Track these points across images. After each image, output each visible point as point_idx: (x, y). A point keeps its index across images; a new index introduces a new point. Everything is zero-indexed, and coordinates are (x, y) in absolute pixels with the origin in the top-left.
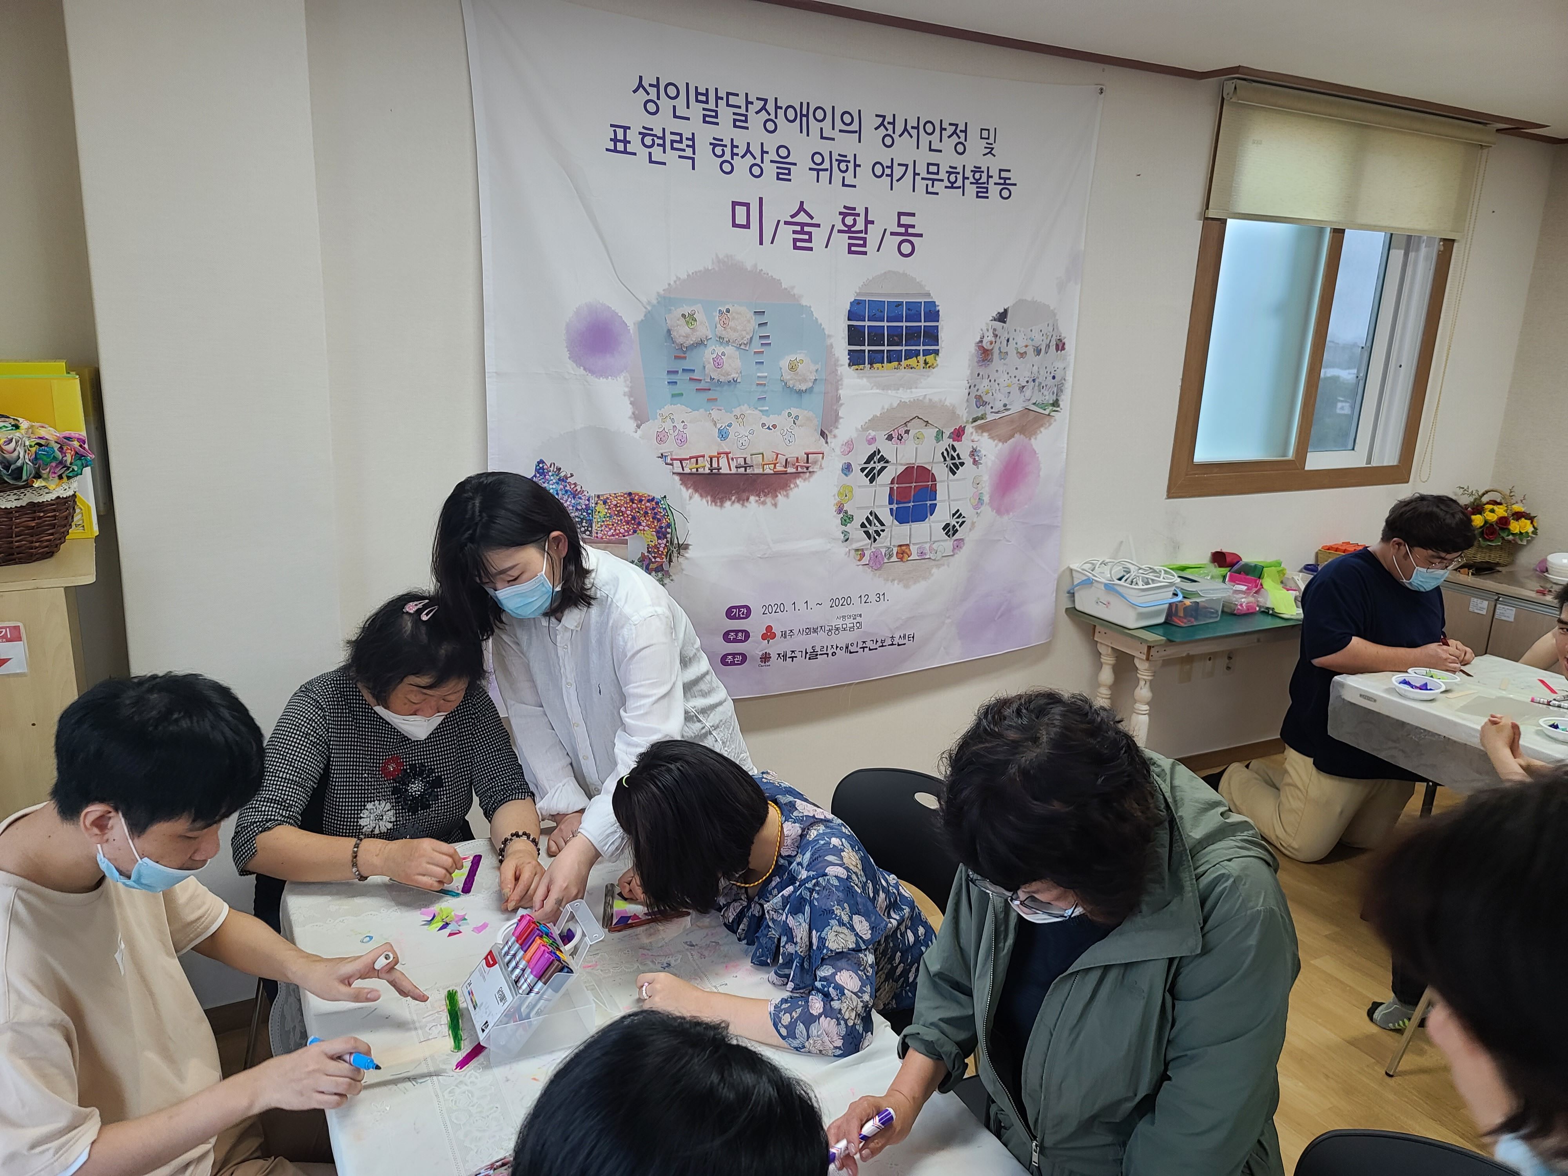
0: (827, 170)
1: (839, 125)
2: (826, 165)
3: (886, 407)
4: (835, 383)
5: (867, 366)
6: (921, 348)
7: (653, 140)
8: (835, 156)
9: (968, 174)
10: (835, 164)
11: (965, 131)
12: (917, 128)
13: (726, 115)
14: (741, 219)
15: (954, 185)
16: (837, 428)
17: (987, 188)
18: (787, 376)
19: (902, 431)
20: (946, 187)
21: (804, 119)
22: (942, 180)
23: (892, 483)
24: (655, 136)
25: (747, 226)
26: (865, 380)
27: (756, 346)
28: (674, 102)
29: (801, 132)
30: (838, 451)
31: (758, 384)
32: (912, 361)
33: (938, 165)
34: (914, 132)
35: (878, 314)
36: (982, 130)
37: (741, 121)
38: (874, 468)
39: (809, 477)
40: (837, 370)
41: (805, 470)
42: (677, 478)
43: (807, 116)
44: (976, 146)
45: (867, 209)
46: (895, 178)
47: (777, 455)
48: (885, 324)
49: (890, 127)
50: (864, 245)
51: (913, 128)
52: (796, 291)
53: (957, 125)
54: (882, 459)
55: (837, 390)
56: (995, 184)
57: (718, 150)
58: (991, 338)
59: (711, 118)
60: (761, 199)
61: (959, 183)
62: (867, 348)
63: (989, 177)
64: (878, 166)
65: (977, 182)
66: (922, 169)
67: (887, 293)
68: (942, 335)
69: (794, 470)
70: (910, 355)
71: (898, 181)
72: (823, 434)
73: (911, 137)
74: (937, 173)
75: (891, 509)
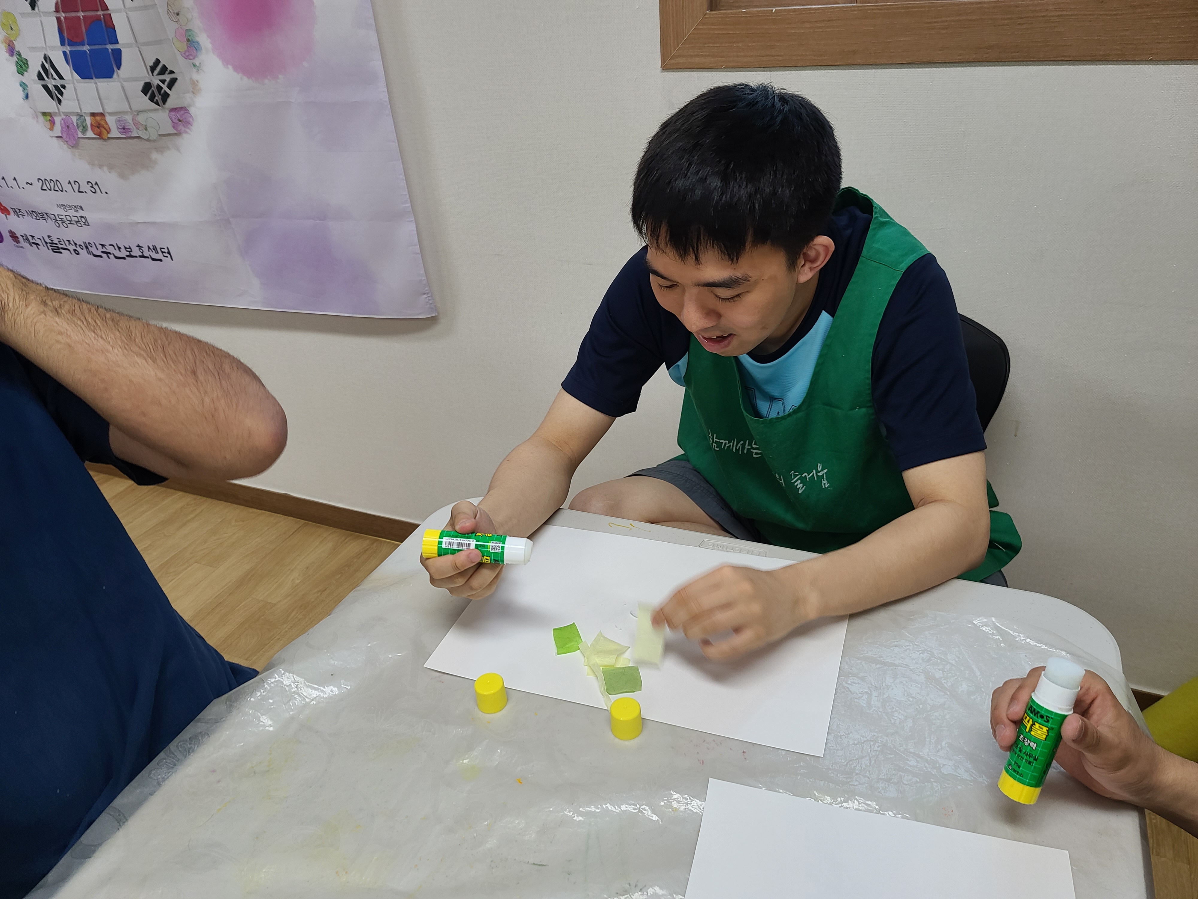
23: (57, 10)
75: (65, 53)
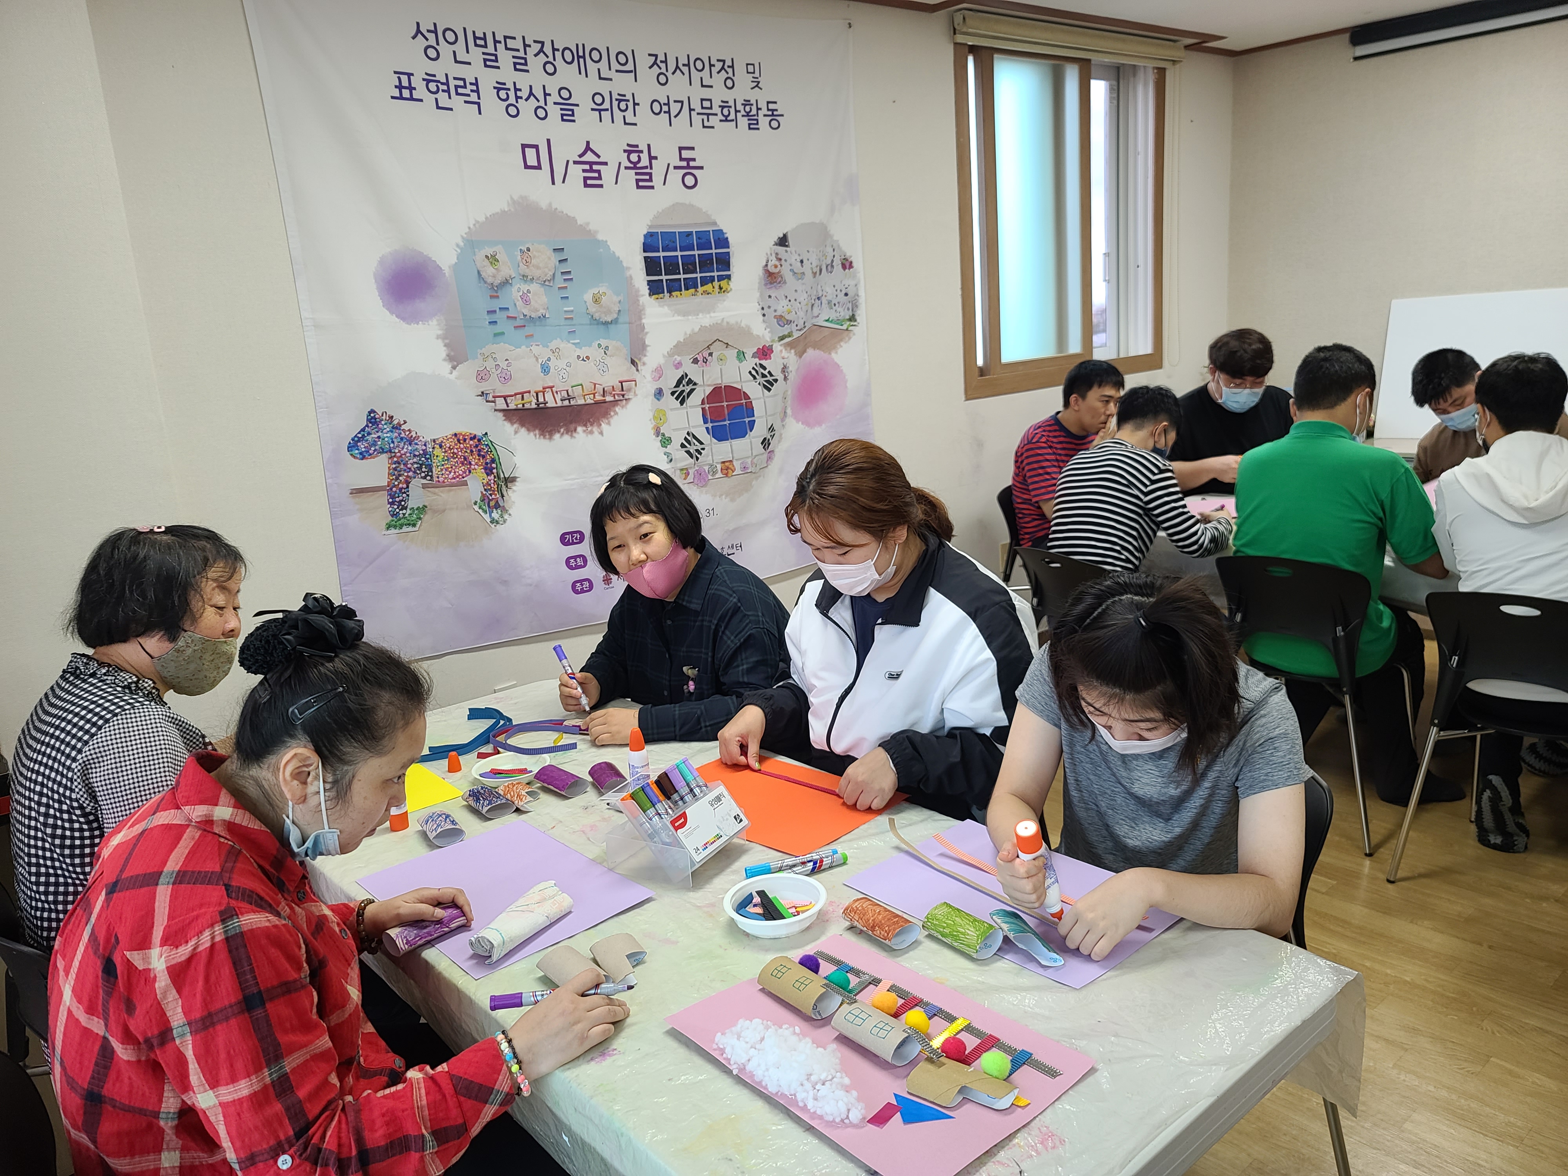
0: (607, 110)
1: (615, 66)
2: (606, 105)
3: (688, 333)
4: (639, 313)
5: (667, 294)
6: (715, 274)
7: (437, 86)
8: (615, 96)
9: (740, 107)
10: (615, 103)
11: (732, 67)
12: (688, 65)
13: (506, 59)
14: (532, 161)
15: (729, 118)
16: (645, 356)
17: (757, 120)
18: (593, 308)
19: (706, 354)
20: (721, 121)
21: (581, 60)
22: (716, 115)
23: (703, 403)
24: (439, 81)
25: (539, 167)
26: (666, 308)
27: (559, 282)
28: (453, 47)
29: (580, 73)
30: (649, 378)
31: (566, 319)
32: (708, 287)
33: (710, 100)
34: (685, 70)
35: (671, 245)
36: (747, 64)
37: (520, 65)
38: (683, 391)
39: (626, 404)
40: (638, 300)
41: (621, 398)
42: (500, 414)
43: (584, 57)
44: (743, 80)
45: (649, 146)
46: (673, 115)
47: (595, 385)
48: (679, 253)
49: (663, 65)
50: (651, 180)
51: (684, 65)
52: (591, 227)
53: (724, 61)
54: (690, 382)
55: (640, 319)
56: (765, 115)
57: (503, 94)
58: (775, 262)
59: (491, 62)
60: (548, 141)
61: (732, 117)
62: (664, 277)
63: (758, 109)
64: (655, 104)
65: (748, 114)
66: (696, 105)
67: (678, 224)
68: (733, 261)
69: (612, 399)
70: (705, 281)
71: (676, 117)
72: (633, 362)
73: (683, 74)
74: (711, 108)
75: (707, 429)
